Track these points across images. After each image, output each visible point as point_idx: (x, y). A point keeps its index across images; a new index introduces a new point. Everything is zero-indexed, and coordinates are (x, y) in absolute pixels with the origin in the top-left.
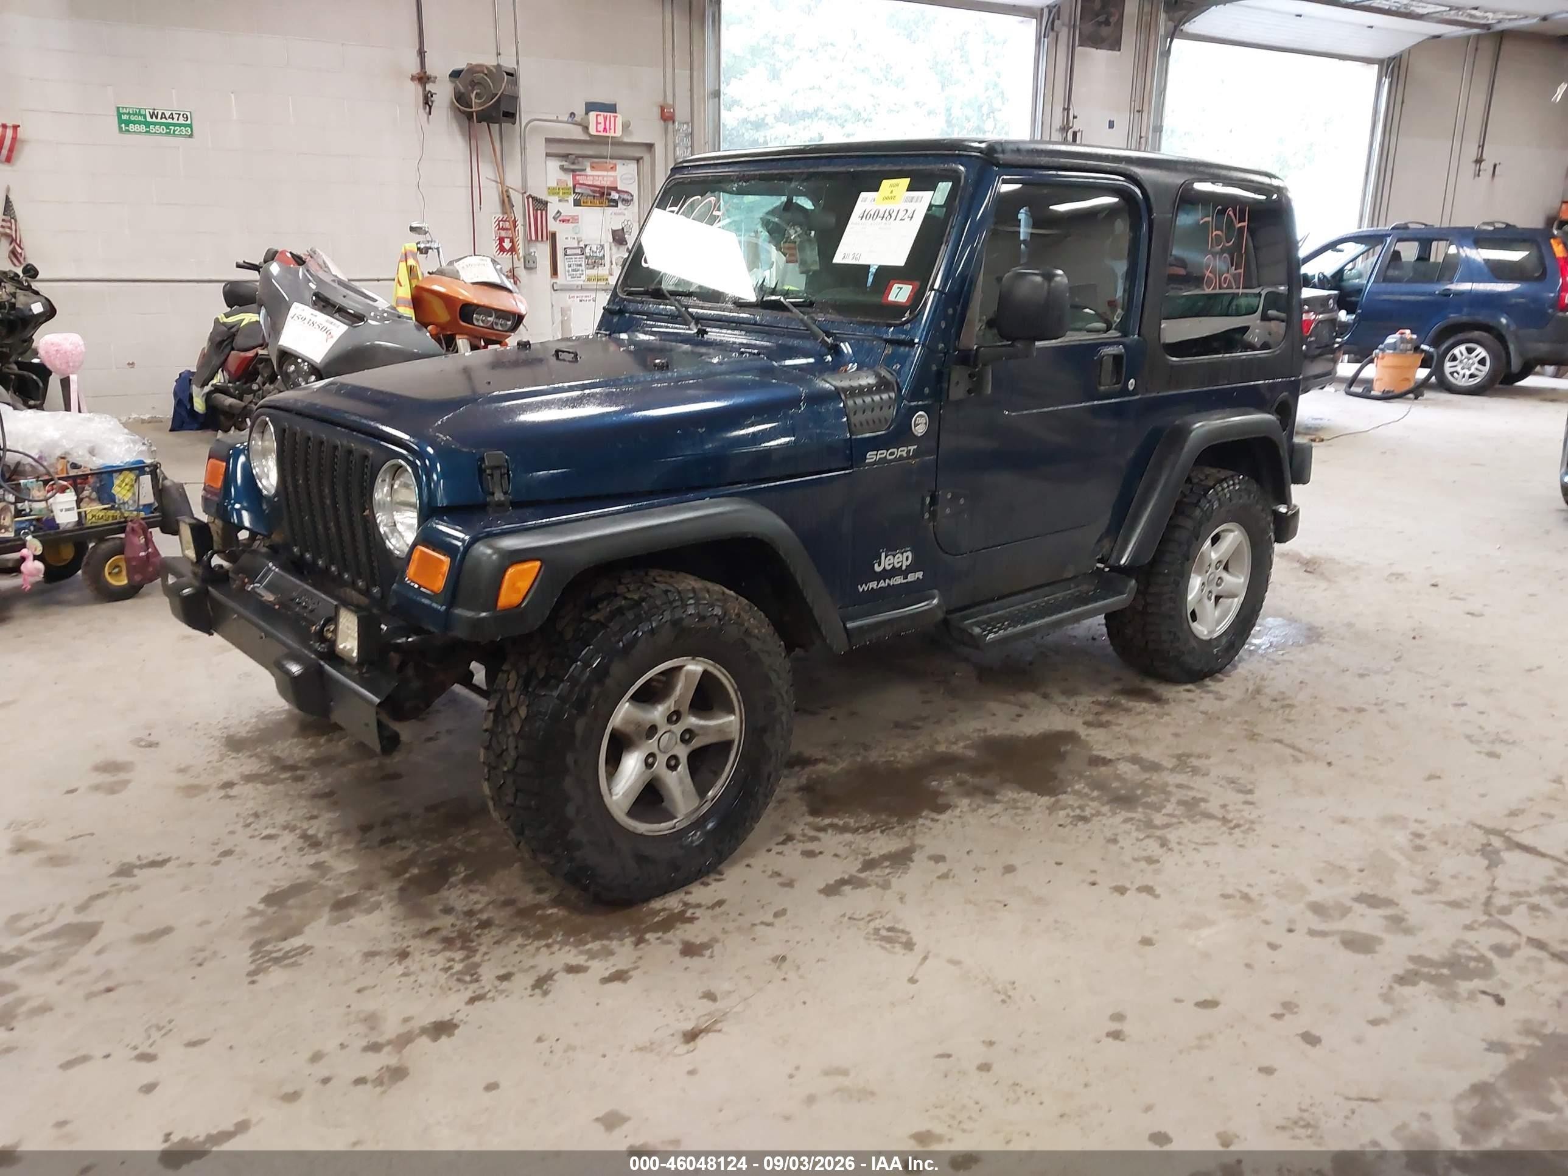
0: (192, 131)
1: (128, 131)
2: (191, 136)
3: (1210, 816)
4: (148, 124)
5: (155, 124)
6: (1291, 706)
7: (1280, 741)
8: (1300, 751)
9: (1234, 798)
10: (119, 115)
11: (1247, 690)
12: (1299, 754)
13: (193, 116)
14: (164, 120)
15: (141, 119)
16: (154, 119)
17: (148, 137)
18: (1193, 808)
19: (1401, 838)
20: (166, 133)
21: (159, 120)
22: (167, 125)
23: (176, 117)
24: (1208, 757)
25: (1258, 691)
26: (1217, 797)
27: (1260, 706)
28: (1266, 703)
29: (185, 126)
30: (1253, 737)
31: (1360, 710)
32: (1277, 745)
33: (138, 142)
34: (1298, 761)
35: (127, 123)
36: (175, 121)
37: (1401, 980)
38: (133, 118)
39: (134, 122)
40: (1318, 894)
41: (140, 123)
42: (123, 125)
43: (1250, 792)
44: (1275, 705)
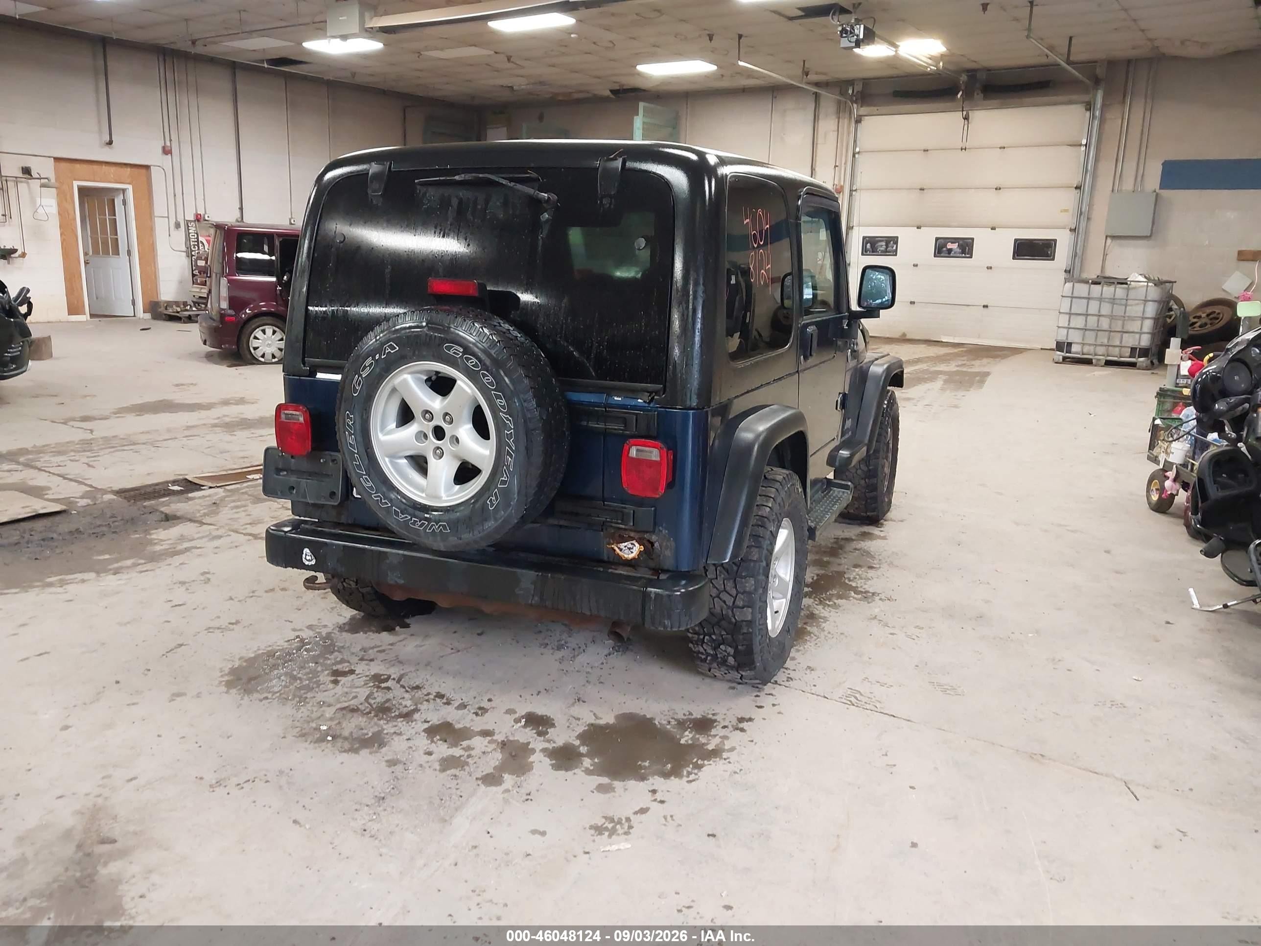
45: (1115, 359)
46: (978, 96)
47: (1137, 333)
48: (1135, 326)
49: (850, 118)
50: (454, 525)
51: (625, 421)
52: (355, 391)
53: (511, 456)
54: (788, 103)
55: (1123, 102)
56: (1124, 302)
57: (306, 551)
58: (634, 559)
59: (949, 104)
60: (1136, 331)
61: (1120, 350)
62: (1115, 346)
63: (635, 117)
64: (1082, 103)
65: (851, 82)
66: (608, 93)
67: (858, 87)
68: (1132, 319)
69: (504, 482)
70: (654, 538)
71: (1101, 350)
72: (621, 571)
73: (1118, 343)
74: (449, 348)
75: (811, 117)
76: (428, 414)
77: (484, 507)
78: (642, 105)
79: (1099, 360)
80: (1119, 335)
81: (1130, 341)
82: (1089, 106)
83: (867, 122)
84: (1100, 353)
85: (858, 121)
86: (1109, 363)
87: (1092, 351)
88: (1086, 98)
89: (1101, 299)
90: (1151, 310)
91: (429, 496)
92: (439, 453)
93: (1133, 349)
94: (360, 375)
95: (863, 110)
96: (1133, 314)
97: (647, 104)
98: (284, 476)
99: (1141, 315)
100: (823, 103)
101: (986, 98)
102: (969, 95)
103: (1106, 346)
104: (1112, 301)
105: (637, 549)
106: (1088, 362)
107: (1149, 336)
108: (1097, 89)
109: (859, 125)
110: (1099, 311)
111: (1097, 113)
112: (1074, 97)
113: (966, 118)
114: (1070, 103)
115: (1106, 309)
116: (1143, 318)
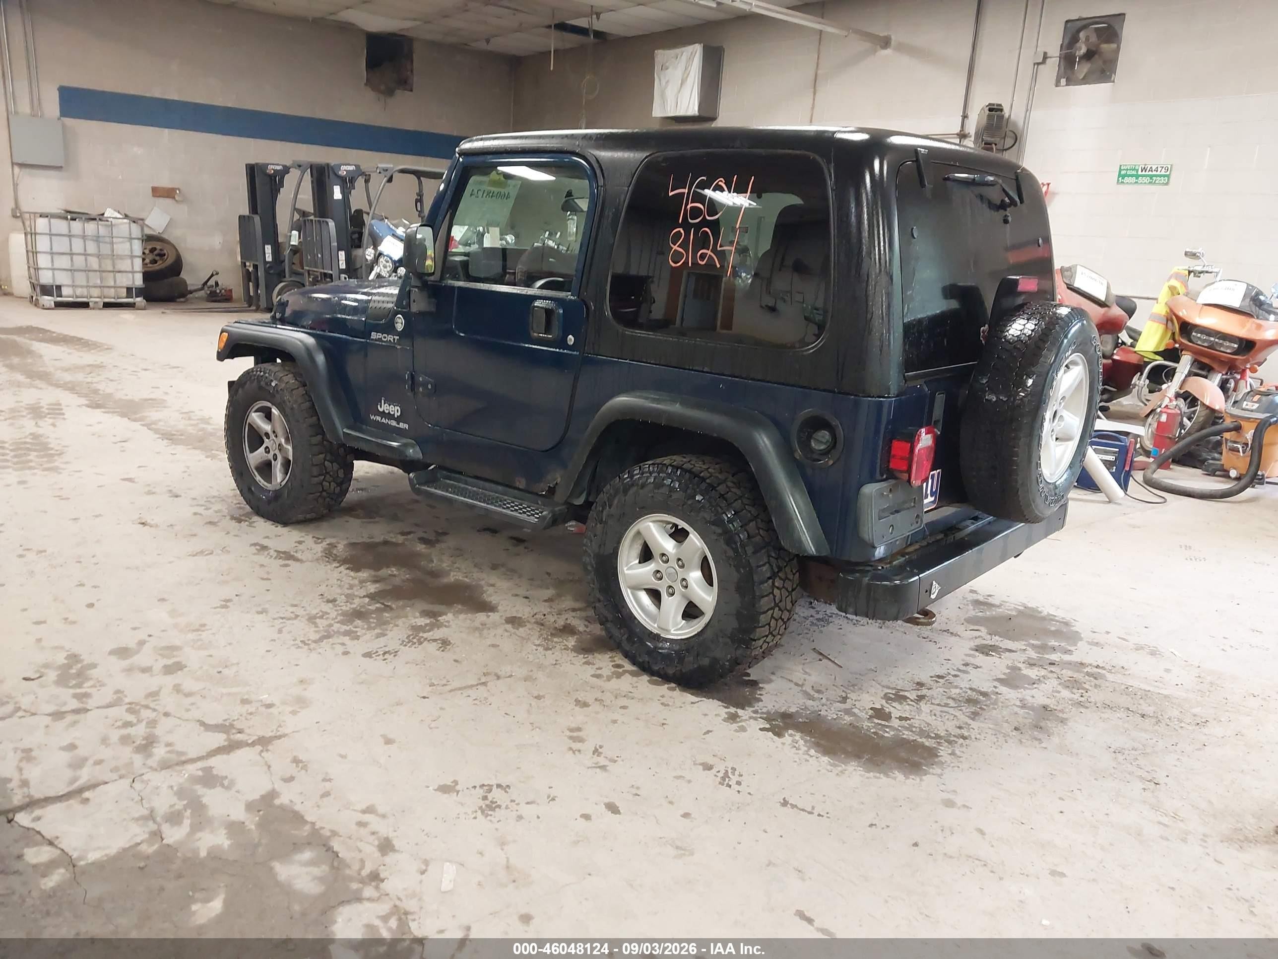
0: (1168, 180)
1: (1122, 182)
2: (1167, 184)
4: (1137, 177)
5: (1142, 176)
10: (1120, 170)
13: (1173, 169)
14: (1150, 173)
15: (1134, 173)
16: (1143, 173)
17: (1136, 186)
20: (1150, 183)
21: (1147, 173)
22: (1151, 177)
23: (1159, 169)
29: (1164, 176)
33: (1129, 189)
35: (1123, 177)
36: (1158, 173)
38: (1129, 173)
39: (1129, 176)
41: (1132, 176)
42: (1120, 179)
45: (112, 300)
47: (130, 272)
48: (125, 265)
56: (107, 240)
60: (128, 270)
61: (116, 291)
62: (109, 287)
68: (121, 257)
71: (95, 292)
73: (112, 284)
79: (96, 303)
80: (112, 274)
81: (125, 281)
84: (96, 295)
86: (107, 305)
87: (85, 294)
89: (84, 237)
90: (138, 248)
93: (129, 290)
96: (120, 253)
99: (130, 254)
103: (100, 287)
104: (95, 238)
106: (85, 305)
107: (141, 275)
110: (85, 250)
115: (91, 248)
116: (132, 257)
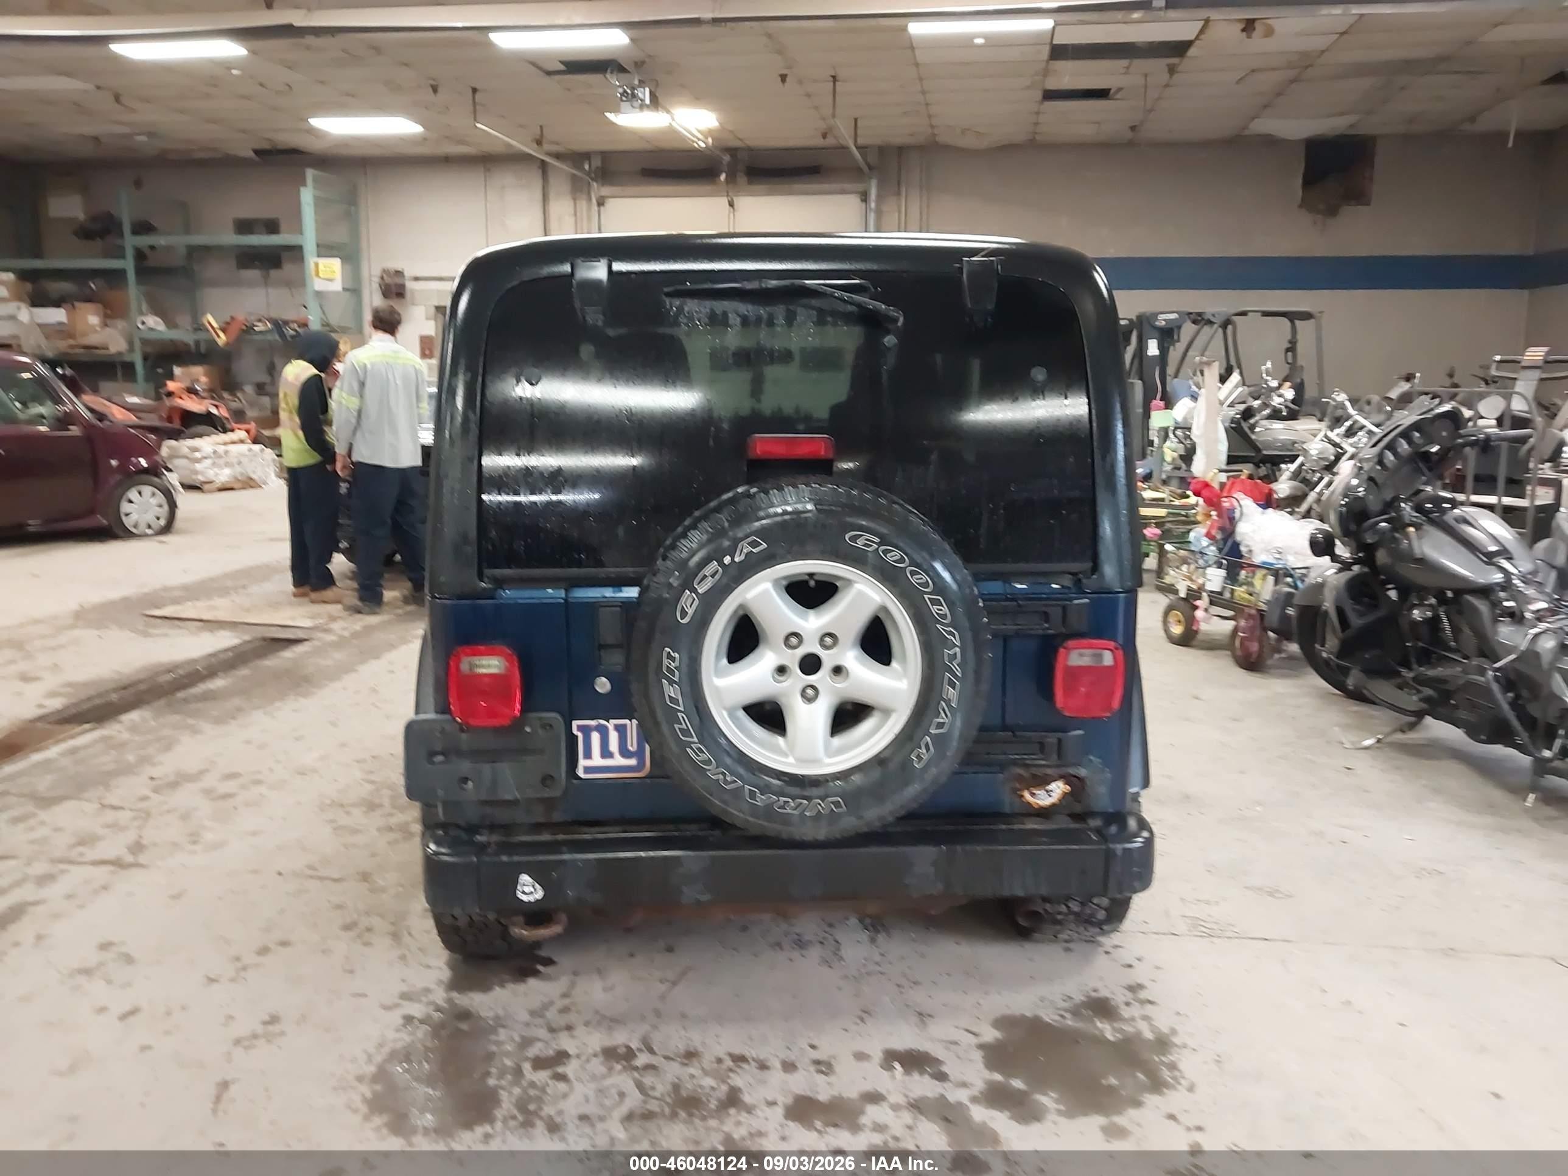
3: (354, 805)
6: (347, 928)
7: (335, 880)
8: (311, 877)
9: (344, 820)
11: (410, 934)
12: (313, 873)
18: (371, 806)
19: (209, 836)
24: (389, 843)
25: (396, 936)
26: (358, 817)
27: (382, 916)
28: (375, 921)
30: (365, 877)
31: (264, 951)
32: (336, 876)
34: (311, 867)
37: (207, 771)
40: (263, 789)
43: (335, 829)
44: (365, 922)
46: (742, 179)
49: (590, 199)
50: (853, 799)
51: (1046, 617)
52: (684, 613)
53: (953, 686)
54: (506, 178)
55: (899, 194)
57: (525, 878)
58: (1053, 805)
59: (708, 188)
63: (302, 189)
64: (856, 192)
65: (586, 156)
66: (252, 154)
67: (597, 162)
69: (940, 725)
70: (1082, 772)
72: (1031, 825)
74: (854, 539)
75: (538, 195)
76: (793, 638)
77: (906, 764)
78: (310, 173)
82: (864, 197)
83: (612, 204)
85: (601, 203)
88: (860, 187)
91: (801, 761)
92: (810, 695)
94: (694, 590)
95: (605, 191)
97: (316, 172)
98: (441, 763)
100: (552, 181)
101: (750, 182)
102: (731, 179)
105: (1058, 789)
108: (871, 178)
109: (602, 208)
111: (873, 205)
112: (848, 186)
113: (731, 205)
114: (843, 192)
